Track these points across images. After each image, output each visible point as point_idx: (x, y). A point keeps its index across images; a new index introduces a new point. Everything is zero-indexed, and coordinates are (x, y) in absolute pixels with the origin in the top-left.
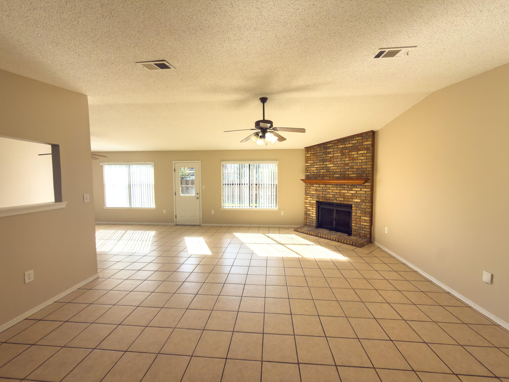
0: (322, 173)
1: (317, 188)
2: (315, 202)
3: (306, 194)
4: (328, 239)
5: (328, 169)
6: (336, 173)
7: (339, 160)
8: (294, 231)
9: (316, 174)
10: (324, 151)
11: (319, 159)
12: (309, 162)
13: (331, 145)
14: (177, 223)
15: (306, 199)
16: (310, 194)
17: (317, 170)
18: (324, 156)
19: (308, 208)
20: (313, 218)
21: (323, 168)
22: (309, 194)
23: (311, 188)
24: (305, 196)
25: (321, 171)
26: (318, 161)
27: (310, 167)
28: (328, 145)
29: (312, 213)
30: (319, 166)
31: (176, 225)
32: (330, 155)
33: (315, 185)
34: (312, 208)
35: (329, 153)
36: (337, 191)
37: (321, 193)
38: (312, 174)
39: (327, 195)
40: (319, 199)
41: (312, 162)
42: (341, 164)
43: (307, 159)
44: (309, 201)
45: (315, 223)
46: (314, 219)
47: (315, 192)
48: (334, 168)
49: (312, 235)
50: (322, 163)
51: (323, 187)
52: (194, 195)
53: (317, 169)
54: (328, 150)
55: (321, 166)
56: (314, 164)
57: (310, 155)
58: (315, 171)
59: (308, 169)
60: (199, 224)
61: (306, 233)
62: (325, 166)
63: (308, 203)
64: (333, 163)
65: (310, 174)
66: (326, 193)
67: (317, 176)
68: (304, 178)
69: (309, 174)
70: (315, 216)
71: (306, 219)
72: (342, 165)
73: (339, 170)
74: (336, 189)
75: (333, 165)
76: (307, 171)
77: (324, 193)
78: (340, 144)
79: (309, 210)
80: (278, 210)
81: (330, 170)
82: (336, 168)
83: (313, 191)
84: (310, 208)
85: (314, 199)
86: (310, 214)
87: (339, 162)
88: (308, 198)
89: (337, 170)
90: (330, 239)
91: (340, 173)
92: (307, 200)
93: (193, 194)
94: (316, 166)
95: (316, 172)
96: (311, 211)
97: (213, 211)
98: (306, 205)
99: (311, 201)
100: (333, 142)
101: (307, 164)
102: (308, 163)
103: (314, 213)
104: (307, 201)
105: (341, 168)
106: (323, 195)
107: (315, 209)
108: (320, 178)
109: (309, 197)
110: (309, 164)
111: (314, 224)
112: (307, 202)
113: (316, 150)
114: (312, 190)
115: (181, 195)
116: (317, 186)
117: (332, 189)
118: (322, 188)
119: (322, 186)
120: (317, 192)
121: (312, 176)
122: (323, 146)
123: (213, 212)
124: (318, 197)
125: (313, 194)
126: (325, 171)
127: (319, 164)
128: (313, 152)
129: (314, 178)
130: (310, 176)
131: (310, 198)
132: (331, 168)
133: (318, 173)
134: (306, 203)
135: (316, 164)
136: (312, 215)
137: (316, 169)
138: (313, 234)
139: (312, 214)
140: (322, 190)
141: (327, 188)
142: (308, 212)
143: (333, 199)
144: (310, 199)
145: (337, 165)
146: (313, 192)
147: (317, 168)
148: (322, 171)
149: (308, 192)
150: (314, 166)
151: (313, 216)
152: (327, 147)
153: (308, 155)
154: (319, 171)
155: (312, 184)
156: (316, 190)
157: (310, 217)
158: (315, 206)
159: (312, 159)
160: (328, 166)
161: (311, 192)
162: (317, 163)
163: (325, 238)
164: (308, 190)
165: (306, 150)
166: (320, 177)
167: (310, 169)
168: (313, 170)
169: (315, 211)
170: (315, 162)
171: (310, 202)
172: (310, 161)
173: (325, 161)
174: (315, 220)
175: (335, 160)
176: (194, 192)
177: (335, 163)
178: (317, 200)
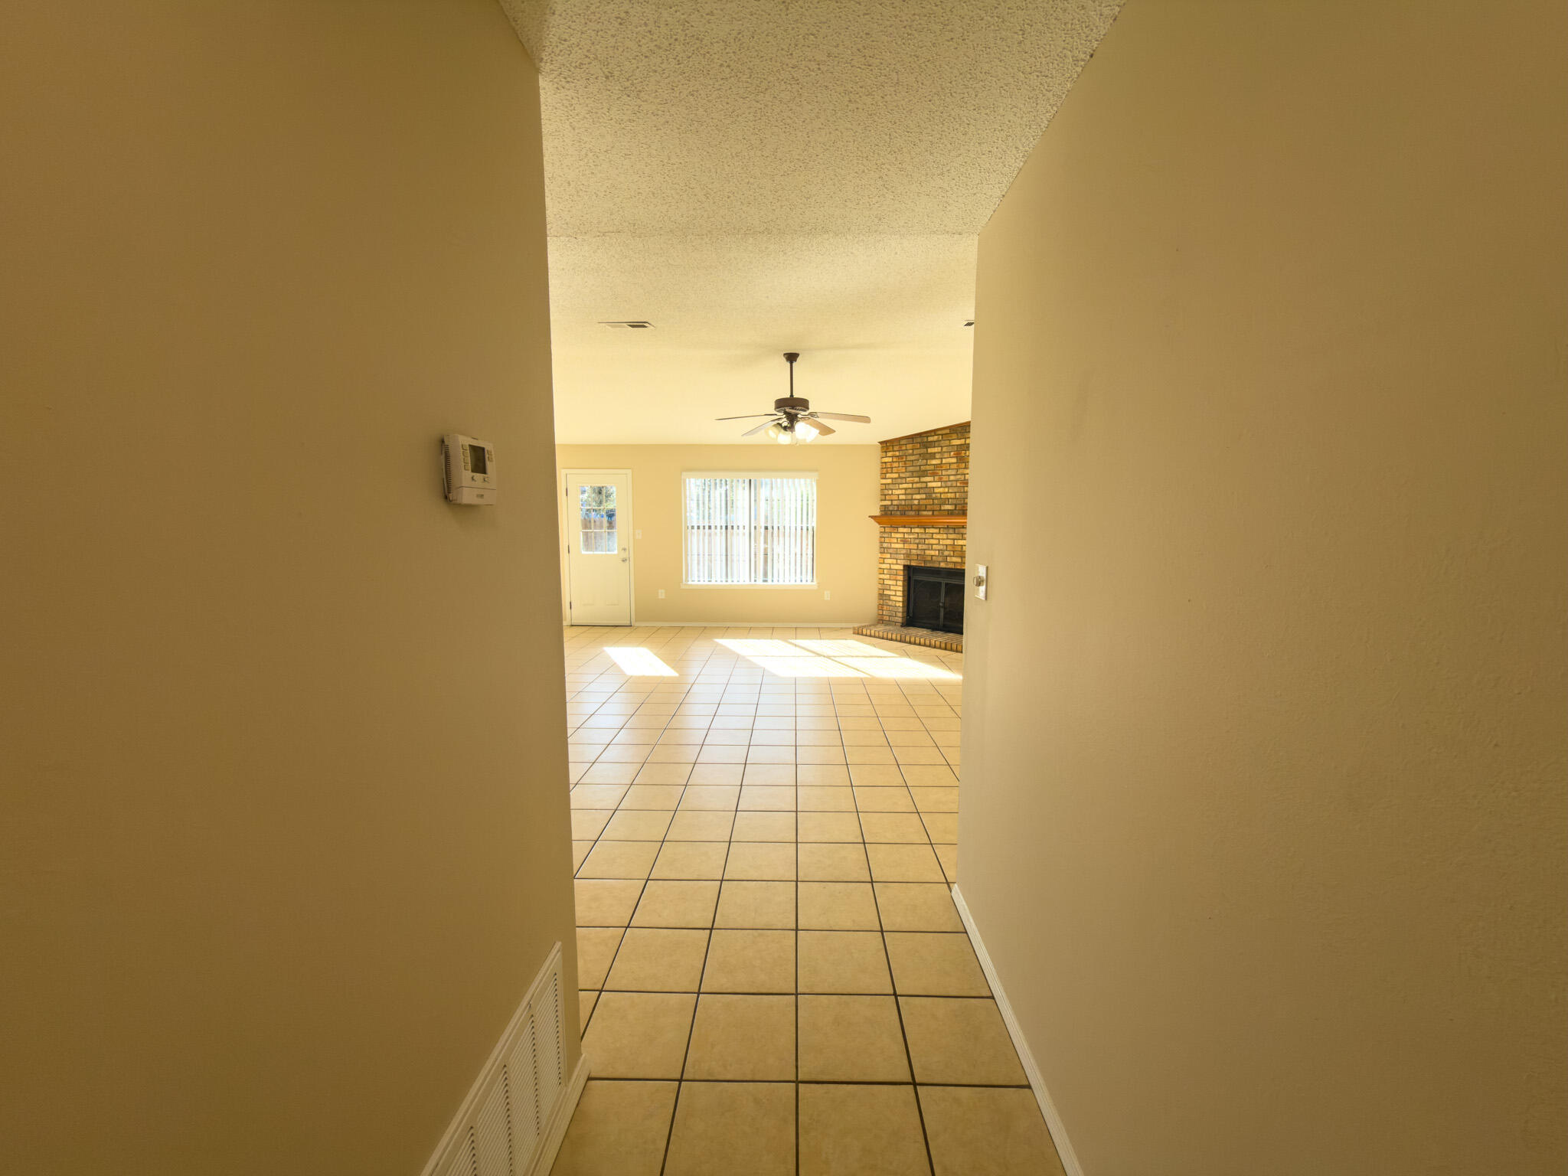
0: (916, 502)
1: (906, 536)
2: (901, 567)
3: (883, 550)
4: (925, 645)
5: (929, 492)
6: (946, 501)
7: (953, 473)
8: (854, 633)
9: (903, 503)
10: (923, 451)
11: (911, 469)
12: (888, 475)
13: (936, 438)
14: (574, 622)
15: (883, 561)
16: (891, 551)
17: (905, 494)
18: (921, 462)
19: (886, 582)
20: (897, 605)
21: (919, 491)
22: (888, 550)
23: (893, 535)
24: (880, 555)
25: (914, 497)
26: (908, 474)
27: (891, 487)
28: (930, 439)
29: (894, 593)
30: (910, 486)
31: (572, 626)
32: (934, 462)
33: (901, 530)
34: (894, 582)
35: (933, 456)
36: (949, 542)
37: (915, 546)
38: (895, 503)
39: (927, 552)
40: (910, 560)
41: (896, 475)
42: (957, 481)
43: (885, 470)
44: (888, 566)
45: (900, 615)
46: (899, 606)
47: (901, 546)
48: (941, 490)
49: (892, 640)
50: (917, 479)
51: (918, 533)
52: (616, 552)
53: (907, 492)
54: (930, 450)
55: (915, 486)
56: (899, 481)
57: (890, 460)
58: (901, 497)
59: (886, 492)
60: (628, 623)
61: (879, 637)
62: (924, 485)
63: (885, 571)
64: (940, 480)
65: (892, 504)
66: (924, 547)
67: (907, 509)
68: (877, 513)
69: (889, 503)
70: (901, 599)
71: (881, 607)
72: (958, 485)
73: (952, 496)
74: (945, 536)
75: (939, 484)
76: (884, 497)
77: (920, 546)
79: (888, 587)
80: (816, 588)
81: (934, 495)
82: (946, 490)
83: (897, 543)
84: (891, 582)
85: (899, 561)
86: (890, 595)
87: (952, 478)
88: (886, 558)
89: (949, 495)
90: (930, 646)
91: (955, 502)
92: (884, 563)
93: (613, 551)
94: (905, 486)
95: (905, 500)
96: (892, 588)
97: (663, 591)
98: (882, 576)
99: (893, 567)
100: (940, 432)
101: (884, 481)
102: (885, 478)
103: (900, 594)
104: (884, 566)
105: (955, 490)
106: (919, 552)
107: (900, 583)
108: (913, 513)
109: (888, 556)
110: (889, 481)
111: (899, 617)
112: (884, 569)
113: (904, 448)
114: (895, 541)
115: (584, 552)
116: (905, 530)
117: (938, 536)
118: (916, 536)
119: (917, 530)
120: (905, 545)
121: (895, 509)
122: (919, 440)
123: (661, 593)
124: (908, 555)
125: (897, 549)
126: (924, 496)
127: (911, 480)
128: (897, 454)
129: (898, 513)
130: (891, 508)
132: (936, 490)
133: (907, 502)
134: (882, 571)
135: (904, 481)
136: (894, 598)
137: (903, 491)
138: (894, 637)
139: (895, 595)
140: (917, 541)
141: (927, 536)
142: (886, 592)
143: (940, 559)
144: (890, 561)
145: (949, 484)
146: (897, 546)
147: (906, 489)
148: (918, 497)
149: (885, 545)
150: (901, 486)
151: (896, 601)
152: (927, 442)
153: (886, 460)
154: (909, 497)
155: (895, 527)
156: (904, 541)
157: (890, 603)
158: (901, 578)
159: (895, 470)
160: (930, 485)
161: (893, 546)
162: (905, 478)
163: (920, 644)
164: (887, 540)
165: (882, 447)
166: (912, 510)
167: (890, 492)
168: (898, 495)
169: (901, 588)
170: (902, 475)
171: (890, 569)
172: (892, 473)
173: (924, 473)
174: (901, 610)
175: (944, 473)
176: (616, 545)
177: (945, 478)
178: (906, 564)
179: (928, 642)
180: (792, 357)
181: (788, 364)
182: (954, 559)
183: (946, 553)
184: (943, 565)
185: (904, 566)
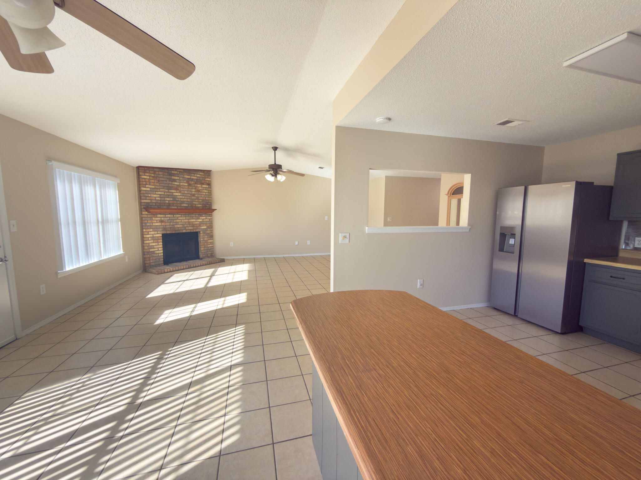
0: (167, 202)
1: (162, 219)
2: (161, 235)
5: (174, 198)
6: (183, 202)
7: (187, 190)
9: (159, 202)
10: (168, 177)
11: (163, 185)
13: (176, 172)
16: (153, 227)
17: (160, 197)
18: (168, 182)
21: (168, 196)
22: (151, 227)
23: (153, 219)
25: (166, 199)
26: (161, 187)
28: (173, 172)
29: (157, 249)
30: (163, 193)
32: (176, 183)
33: (159, 216)
34: (157, 243)
35: (175, 181)
36: (187, 221)
37: (169, 224)
38: (154, 201)
39: (176, 226)
40: (166, 231)
41: (153, 187)
42: (188, 194)
44: (152, 236)
46: (161, 256)
47: (160, 224)
48: (181, 197)
50: (166, 190)
51: (170, 217)
53: (161, 196)
54: (173, 177)
55: (165, 193)
56: (156, 190)
58: (157, 199)
62: (171, 194)
64: (180, 192)
66: (174, 224)
67: (161, 205)
69: (149, 201)
70: (161, 252)
71: (148, 259)
72: (189, 195)
73: (187, 200)
74: (184, 218)
75: (180, 194)
77: (171, 223)
78: (185, 174)
81: (177, 199)
82: (184, 197)
83: (157, 223)
84: (154, 244)
85: (159, 232)
87: (186, 192)
89: (185, 200)
91: (188, 203)
94: (160, 193)
95: (160, 200)
96: (156, 247)
99: (154, 236)
100: (179, 170)
103: (161, 249)
105: (188, 197)
106: (171, 227)
107: (161, 243)
109: (152, 230)
110: (148, 189)
113: (157, 172)
114: (156, 222)
116: (162, 216)
117: (181, 218)
118: (169, 218)
119: (169, 216)
120: (162, 223)
121: (154, 205)
122: (166, 171)
124: (164, 229)
125: (157, 226)
126: (172, 199)
127: (163, 191)
128: (153, 175)
129: (156, 207)
131: (154, 232)
132: (178, 197)
133: (162, 202)
136: (157, 252)
137: (159, 196)
139: (158, 250)
140: (169, 221)
141: (175, 218)
143: (183, 228)
145: (185, 195)
146: (157, 224)
147: (160, 195)
148: (168, 199)
150: (157, 193)
151: (159, 253)
152: (171, 173)
154: (163, 199)
155: (155, 214)
156: (161, 221)
159: (151, 183)
160: (175, 194)
161: (154, 224)
162: (159, 189)
166: (164, 206)
167: (150, 195)
169: (161, 246)
170: (157, 187)
172: (150, 185)
173: (169, 188)
175: (182, 189)
177: (182, 192)
178: (164, 233)
182: (190, 228)
183: (186, 226)
184: (184, 231)
185: (163, 234)
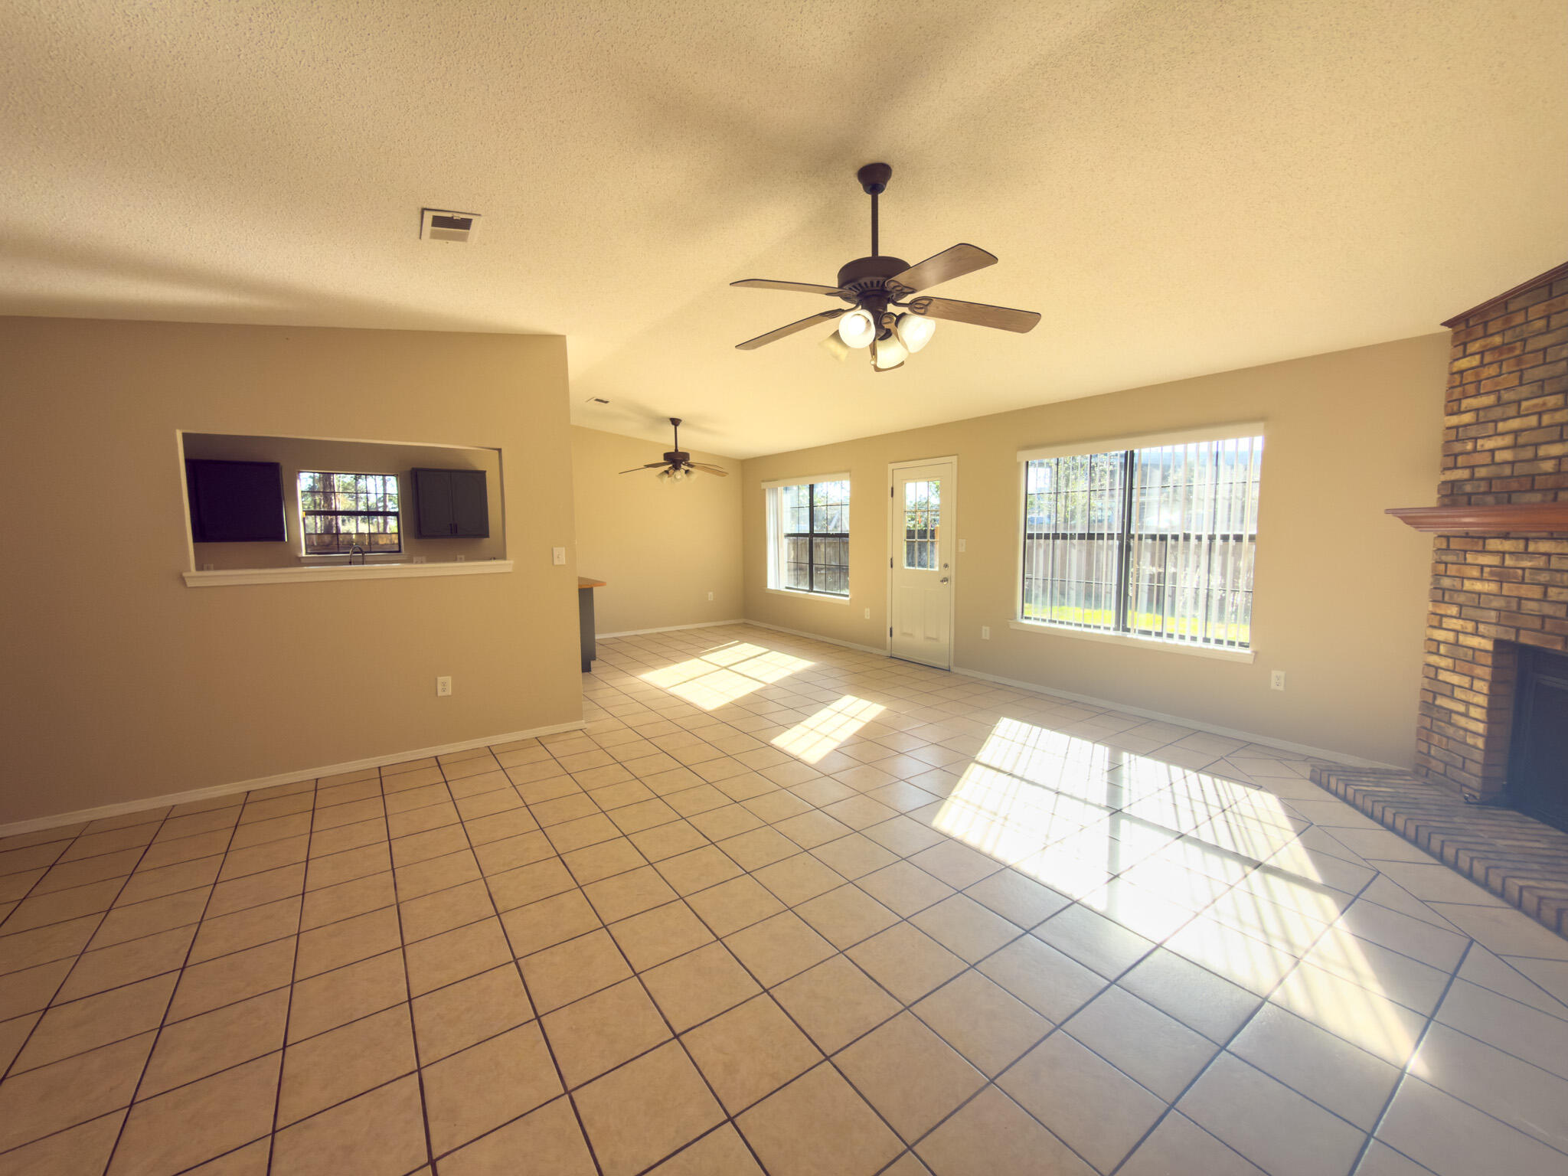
0: (1548, 466)
1: (1511, 561)
2: (1488, 645)
3: (1440, 595)
4: (1485, 885)
8: (1312, 779)
9: (1507, 471)
11: (1540, 373)
12: (1466, 403)
14: (895, 654)
15: (1438, 621)
16: (1462, 598)
17: (1515, 446)
19: (1444, 676)
20: (1470, 741)
21: (1560, 433)
22: (1455, 595)
23: (1470, 558)
24: (1430, 607)
25: (1543, 451)
26: (1525, 391)
27: (1473, 432)
29: (1461, 708)
30: (1533, 421)
31: (891, 657)
33: (1496, 544)
34: (1465, 681)
37: (1536, 592)
38: (1481, 472)
40: (1518, 630)
41: (1490, 400)
43: (1459, 388)
44: (1453, 638)
45: (1476, 769)
46: (1475, 747)
47: (1490, 587)
49: (1392, 828)
51: (1548, 555)
53: (1521, 440)
55: (1546, 419)
56: (1498, 412)
57: (1475, 361)
58: (1500, 456)
59: (1458, 447)
60: (945, 665)
61: (1363, 811)
63: (1443, 649)
65: (1472, 478)
67: (1514, 486)
68: (1427, 497)
69: (1465, 474)
70: (1480, 728)
71: (1425, 734)
76: (1451, 458)
77: (1553, 592)
79: (1447, 690)
80: (1250, 661)
83: (1481, 579)
84: (1455, 679)
85: (1482, 628)
86: (1451, 711)
88: (1444, 620)
90: (1501, 894)
92: (1440, 627)
93: (935, 568)
94: (1515, 424)
95: (1512, 463)
96: (1458, 693)
97: (988, 628)
98: (1434, 659)
99: (1465, 640)
101: (1454, 420)
102: (1459, 412)
104: (1439, 635)
106: (1548, 609)
107: (1482, 686)
108: (1536, 497)
109: (1454, 610)
110: (1467, 418)
111: (1473, 776)
112: (1439, 642)
113: (1519, 319)
114: (1475, 573)
115: (906, 568)
116: (1508, 545)
118: (1541, 562)
119: (1545, 546)
120: (1505, 585)
121: (1482, 489)
123: (986, 630)
124: (1510, 614)
125: (1479, 594)
127: (1535, 406)
128: (1497, 340)
129: (1490, 499)
130: (1468, 488)
131: (1461, 622)
133: (1520, 469)
134: (1434, 646)
135: (1512, 410)
136: (1462, 722)
137: (1508, 440)
138: (1400, 823)
139: (1466, 715)
140: (1544, 577)
142: (1441, 701)
144: (1457, 624)
146: (1478, 586)
147: (1516, 433)
148: (1557, 449)
149: (1446, 582)
150: (1501, 426)
151: (1466, 730)
153: (1464, 364)
154: (1528, 453)
155: (1479, 536)
156: (1501, 575)
157: (1450, 731)
158: (1485, 672)
159: (1487, 385)
161: (1470, 585)
162: (1519, 402)
163: (1470, 876)
164: (1452, 570)
165: (1456, 334)
166: (1532, 490)
167: (1470, 446)
168: (1492, 451)
169: (1482, 700)
170: (1506, 396)
171: (1456, 644)
172: (1478, 394)
174: (1479, 756)
176: (937, 562)
178: (1506, 637)
179: (1495, 881)
180: (874, 177)
181: (869, 197)
185: (1498, 643)
